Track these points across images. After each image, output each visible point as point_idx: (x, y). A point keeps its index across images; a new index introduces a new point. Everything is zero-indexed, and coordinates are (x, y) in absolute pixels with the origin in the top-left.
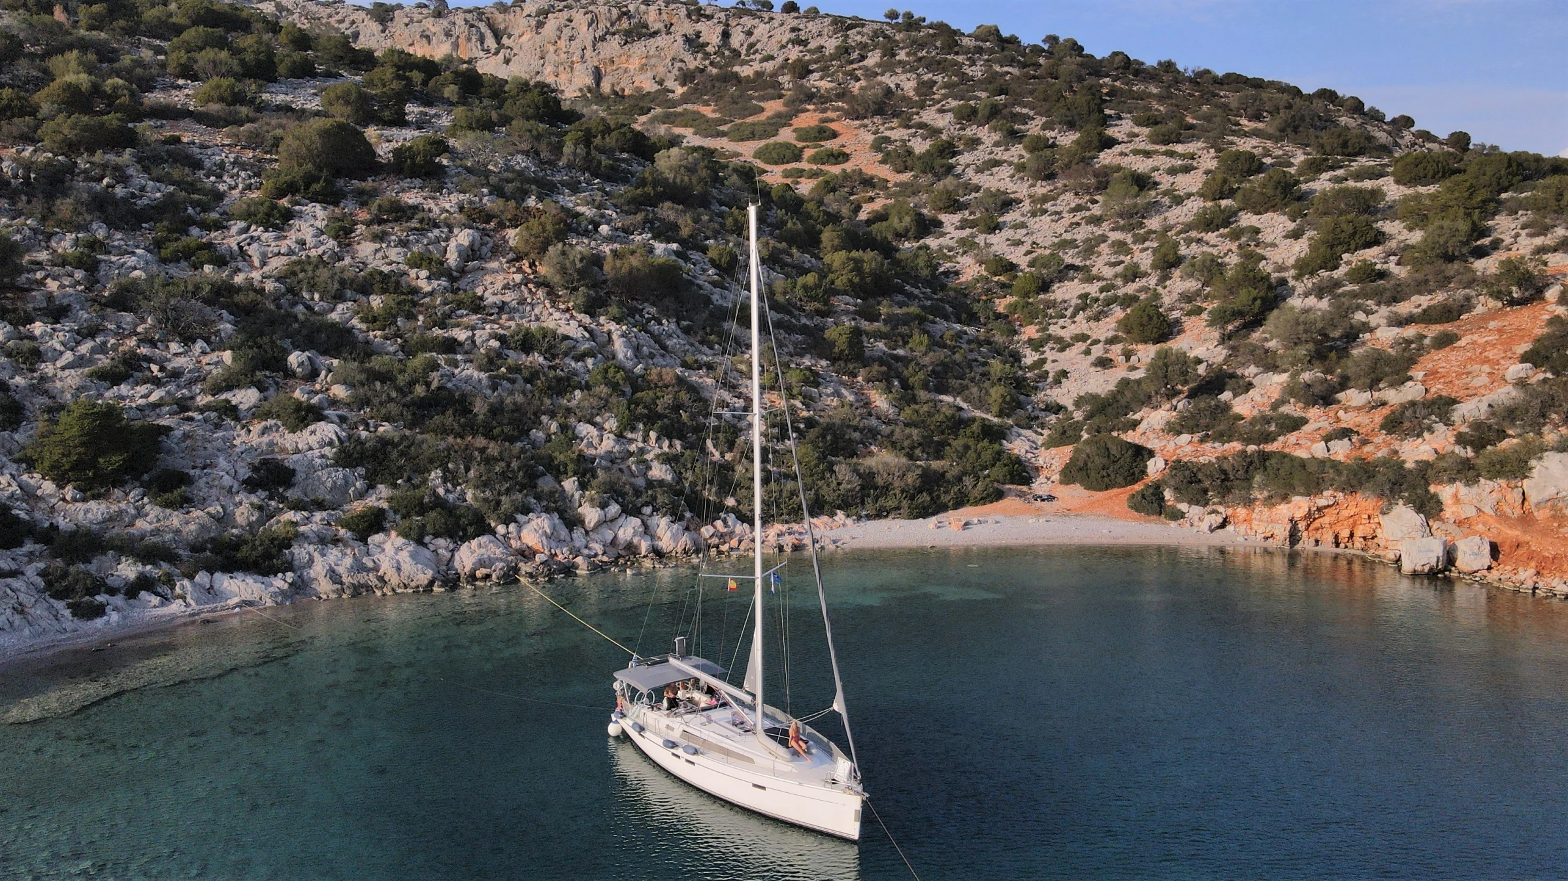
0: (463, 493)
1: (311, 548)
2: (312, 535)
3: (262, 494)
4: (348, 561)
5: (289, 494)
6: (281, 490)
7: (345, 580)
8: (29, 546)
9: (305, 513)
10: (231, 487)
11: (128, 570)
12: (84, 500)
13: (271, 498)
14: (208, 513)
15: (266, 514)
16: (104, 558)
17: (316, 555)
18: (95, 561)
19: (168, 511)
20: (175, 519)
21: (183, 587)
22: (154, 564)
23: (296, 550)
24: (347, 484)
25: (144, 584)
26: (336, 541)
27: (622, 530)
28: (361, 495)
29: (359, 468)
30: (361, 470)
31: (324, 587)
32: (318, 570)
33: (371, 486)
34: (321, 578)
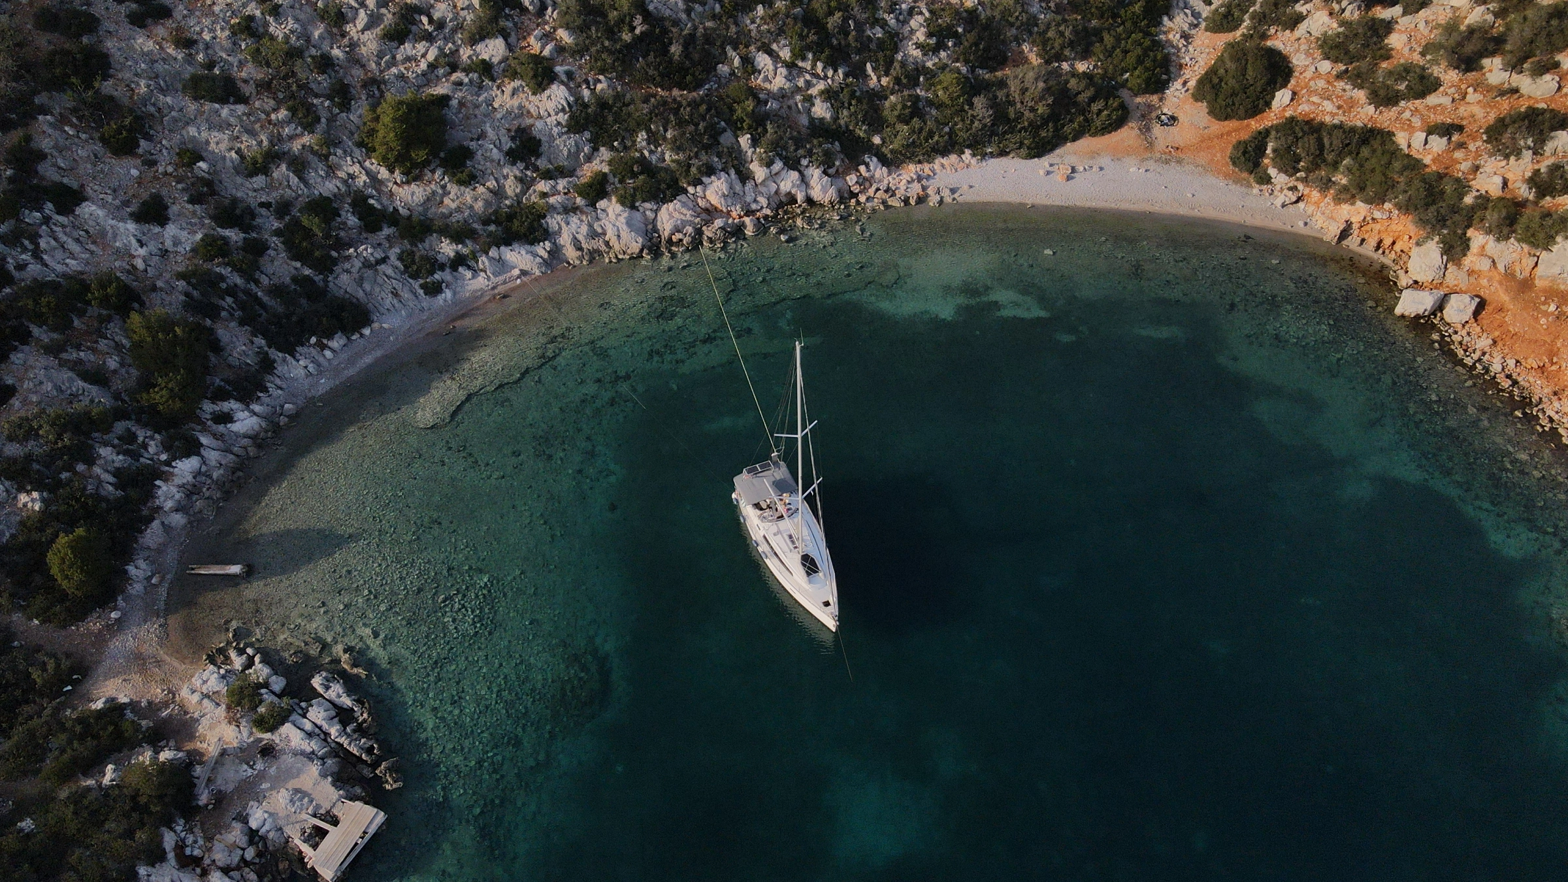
0: (663, 153)
1: (559, 218)
2: (558, 206)
3: (521, 165)
4: (584, 229)
5: (539, 163)
6: (533, 159)
7: (584, 246)
8: (387, 231)
9: (552, 182)
10: (499, 160)
11: (447, 249)
12: (408, 183)
13: (527, 168)
14: (488, 188)
15: (526, 183)
16: (432, 238)
17: (563, 224)
18: (427, 241)
19: (462, 188)
20: (468, 195)
21: (483, 263)
22: (463, 243)
23: (549, 219)
24: (579, 149)
25: (459, 261)
26: (575, 209)
27: (783, 183)
28: (589, 159)
29: (586, 132)
30: (587, 135)
31: (571, 253)
32: (565, 239)
33: (595, 149)
34: (568, 245)
